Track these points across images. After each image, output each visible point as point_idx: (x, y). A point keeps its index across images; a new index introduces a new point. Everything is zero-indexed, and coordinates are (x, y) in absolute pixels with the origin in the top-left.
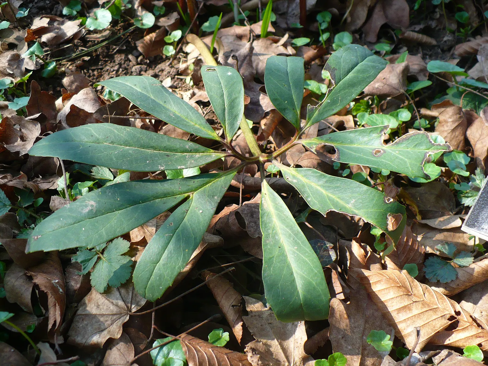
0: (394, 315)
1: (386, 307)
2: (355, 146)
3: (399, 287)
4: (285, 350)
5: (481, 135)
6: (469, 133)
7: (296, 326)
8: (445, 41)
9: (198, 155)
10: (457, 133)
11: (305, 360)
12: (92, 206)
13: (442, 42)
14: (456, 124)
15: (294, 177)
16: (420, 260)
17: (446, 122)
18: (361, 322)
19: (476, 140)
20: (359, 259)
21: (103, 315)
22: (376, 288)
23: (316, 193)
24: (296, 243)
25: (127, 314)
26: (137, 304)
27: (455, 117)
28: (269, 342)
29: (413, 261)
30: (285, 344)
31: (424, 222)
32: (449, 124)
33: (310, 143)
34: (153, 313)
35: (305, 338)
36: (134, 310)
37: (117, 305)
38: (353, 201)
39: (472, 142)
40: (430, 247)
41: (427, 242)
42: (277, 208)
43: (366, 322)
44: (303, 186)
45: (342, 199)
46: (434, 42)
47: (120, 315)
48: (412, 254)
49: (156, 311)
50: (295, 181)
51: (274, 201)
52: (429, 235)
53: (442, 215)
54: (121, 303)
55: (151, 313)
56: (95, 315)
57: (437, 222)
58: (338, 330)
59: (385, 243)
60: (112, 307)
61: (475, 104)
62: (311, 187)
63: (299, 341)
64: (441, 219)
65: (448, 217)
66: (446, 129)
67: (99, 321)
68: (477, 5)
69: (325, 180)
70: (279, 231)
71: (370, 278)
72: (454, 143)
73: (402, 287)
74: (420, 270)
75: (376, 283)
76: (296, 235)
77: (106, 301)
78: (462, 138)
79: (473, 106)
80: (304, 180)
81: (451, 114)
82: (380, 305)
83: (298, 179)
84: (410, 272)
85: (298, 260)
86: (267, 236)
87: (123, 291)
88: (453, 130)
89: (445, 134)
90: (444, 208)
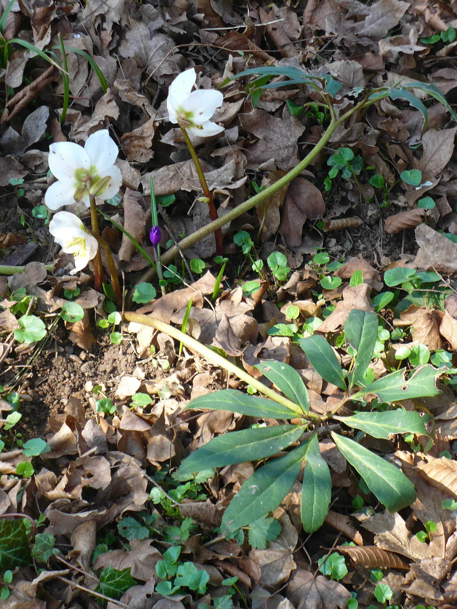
0: (450, 488)
1: (442, 485)
2: (387, 388)
3: (446, 468)
4: (395, 536)
5: (452, 331)
6: (441, 331)
7: (394, 518)
8: (371, 216)
9: (293, 432)
10: (433, 335)
11: (409, 537)
12: (255, 488)
13: (368, 218)
14: (430, 328)
15: (354, 422)
16: (448, 447)
17: (421, 329)
18: (430, 502)
19: (450, 335)
20: (408, 462)
21: (276, 561)
22: (431, 475)
23: (373, 427)
24: (376, 464)
25: (290, 554)
26: (293, 546)
27: (427, 322)
28: (383, 534)
29: (443, 449)
30: (392, 532)
31: (437, 418)
32: (424, 330)
33: (358, 397)
34: (304, 548)
35: (403, 523)
36: (293, 550)
37: (280, 551)
38: (400, 423)
39: (447, 338)
40: (451, 435)
41: (447, 432)
42: (352, 447)
43: (434, 501)
44: (363, 426)
45: (392, 425)
46: (360, 221)
47: (286, 556)
48: (441, 445)
49: (305, 545)
50: (356, 425)
51: (346, 443)
52: (446, 426)
53: (448, 407)
54: (282, 549)
55: (302, 548)
56: (271, 563)
57: (447, 415)
58: (419, 511)
59: (419, 445)
60: (278, 554)
61: (435, 298)
62: (368, 425)
63: (401, 527)
64: (449, 411)
65: (454, 407)
66: (423, 334)
67: (275, 566)
68: (386, 159)
69: (375, 417)
70: (362, 460)
71: (425, 470)
72: (433, 344)
73: (448, 468)
74: (451, 453)
75: (430, 472)
76: (374, 458)
77: (272, 552)
78: (438, 337)
79: (434, 300)
80: (362, 422)
81: (422, 321)
82: (438, 485)
83: (357, 423)
84: (447, 456)
85: (384, 472)
86: (357, 466)
87: (279, 541)
88: (429, 334)
89: (424, 339)
90: (447, 401)
